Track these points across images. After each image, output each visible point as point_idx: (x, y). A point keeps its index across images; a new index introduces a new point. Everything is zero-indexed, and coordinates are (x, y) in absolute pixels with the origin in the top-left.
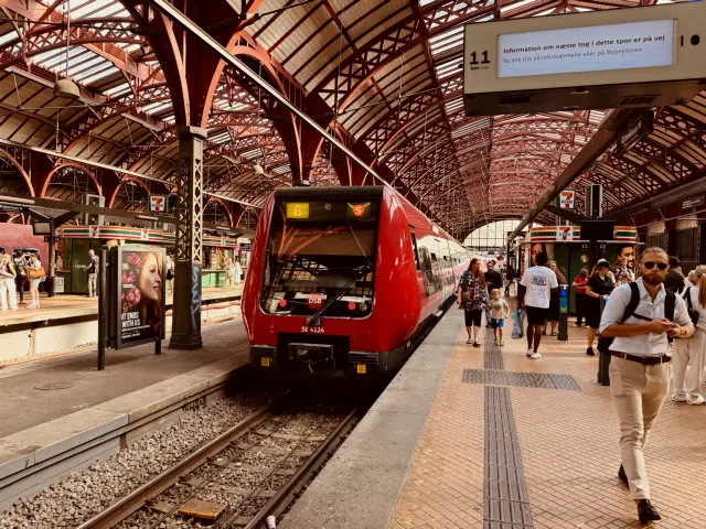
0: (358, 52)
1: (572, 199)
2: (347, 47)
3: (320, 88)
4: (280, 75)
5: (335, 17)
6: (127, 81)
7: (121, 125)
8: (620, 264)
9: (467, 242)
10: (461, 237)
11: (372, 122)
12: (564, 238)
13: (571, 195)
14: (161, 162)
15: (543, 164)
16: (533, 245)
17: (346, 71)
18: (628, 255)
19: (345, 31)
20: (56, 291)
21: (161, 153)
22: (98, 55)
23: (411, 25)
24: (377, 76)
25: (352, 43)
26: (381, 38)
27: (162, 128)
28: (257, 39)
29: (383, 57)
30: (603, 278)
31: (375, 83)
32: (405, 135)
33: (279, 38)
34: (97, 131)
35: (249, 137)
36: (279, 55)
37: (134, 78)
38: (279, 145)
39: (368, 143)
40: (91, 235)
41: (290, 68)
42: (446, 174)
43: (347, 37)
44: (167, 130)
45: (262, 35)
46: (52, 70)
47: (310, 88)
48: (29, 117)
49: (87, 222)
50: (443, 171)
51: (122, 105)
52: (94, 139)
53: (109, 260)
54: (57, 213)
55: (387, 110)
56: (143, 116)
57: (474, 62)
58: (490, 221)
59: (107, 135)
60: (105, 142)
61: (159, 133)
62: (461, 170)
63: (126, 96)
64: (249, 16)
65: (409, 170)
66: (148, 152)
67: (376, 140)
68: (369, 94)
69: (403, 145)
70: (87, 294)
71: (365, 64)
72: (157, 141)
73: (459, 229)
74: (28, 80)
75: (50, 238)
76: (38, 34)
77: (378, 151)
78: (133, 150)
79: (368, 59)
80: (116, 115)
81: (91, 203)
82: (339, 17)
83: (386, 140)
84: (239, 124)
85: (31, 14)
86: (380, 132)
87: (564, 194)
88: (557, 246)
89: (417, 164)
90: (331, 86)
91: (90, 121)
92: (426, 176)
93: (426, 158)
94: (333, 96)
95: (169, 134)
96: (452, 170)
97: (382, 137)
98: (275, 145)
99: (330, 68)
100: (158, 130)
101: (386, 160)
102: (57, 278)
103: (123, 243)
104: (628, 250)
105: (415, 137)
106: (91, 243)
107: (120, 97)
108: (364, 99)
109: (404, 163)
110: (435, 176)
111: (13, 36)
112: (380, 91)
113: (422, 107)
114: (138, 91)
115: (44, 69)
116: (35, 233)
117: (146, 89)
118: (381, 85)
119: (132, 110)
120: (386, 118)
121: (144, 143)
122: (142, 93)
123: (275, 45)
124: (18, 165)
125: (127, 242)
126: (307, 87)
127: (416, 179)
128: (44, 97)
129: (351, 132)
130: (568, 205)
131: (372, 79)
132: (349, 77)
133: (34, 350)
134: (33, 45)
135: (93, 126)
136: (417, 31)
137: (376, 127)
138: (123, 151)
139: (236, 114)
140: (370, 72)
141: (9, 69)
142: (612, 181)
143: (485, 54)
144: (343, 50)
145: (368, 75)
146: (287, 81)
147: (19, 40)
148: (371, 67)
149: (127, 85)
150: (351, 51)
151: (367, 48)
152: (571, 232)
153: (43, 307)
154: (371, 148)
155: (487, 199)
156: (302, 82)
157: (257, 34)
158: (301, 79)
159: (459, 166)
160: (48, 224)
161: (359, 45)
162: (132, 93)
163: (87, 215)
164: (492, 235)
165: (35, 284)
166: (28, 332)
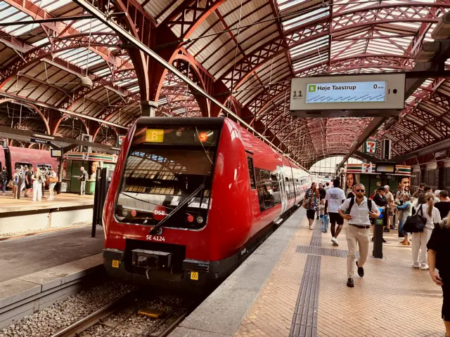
0: (246, 57)
1: (374, 147)
2: (240, 54)
3: (223, 77)
4: (200, 70)
5: (233, 37)
6: (108, 67)
7: (103, 92)
8: (400, 188)
9: (312, 169)
10: (307, 166)
11: (253, 96)
12: (367, 171)
13: (373, 145)
14: (124, 115)
15: (360, 123)
16: (348, 174)
17: (239, 68)
18: (405, 183)
19: (239, 45)
20: (62, 190)
21: (125, 109)
22: (93, 52)
23: (278, 42)
24: (257, 70)
25: (242, 52)
26: (260, 49)
27: (127, 94)
28: (188, 50)
29: (261, 60)
30: (381, 197)
31: (256, 74)
32: (273, 103)
33: (200, 49)
34: (89, 95)
35: (179, 101)
36: (200, 58)
37: (113, 65)
38: (196, 106)
39: (250, 108)
40: (83, 158)
41: (206, 66)
42: (298, 127)
43: (240, 48)
44: (129, 96)
45: (191, 48)
46: (65, 60)
47: (217, 77)
48: (50, 87)
49: (81, 151)
50: (297, 125)
51: (104, 80)
52: (86, 100)
53: (101, 176)
54: (65, 145)
55: (263, 89)
56: (116, 87)
57: (295, 96)
58: (327, 156)
59: (94, 98)
60: (92, 102)
61: (125, 98)
62: (308, 125)
63: (107, 75)
64: (185, 40)
65: (276, 124)
66: (118, 109)
67: (255, 107)
68: (252, 80)
69: (272, 109)
70: (79, 193)
71: (250, 63)
72: (124, 102)
73: (307, 161)
74: (52, 65)
75: (60, 159)
76: (60, 40)
77: (256, 114)
78: (109, 107)
79: (252, 60)
80: (100, 87)
81: (84, 140)
82: (236, 38)
83: (261, 107)
84: (173, 94)
85: (57, 29)
86: (258, 102)
87: (369, 144)
88: (362, 176)
89: (280, 121)
90: (229, 76)
91: (85, 90)
92: (286, 128)
93: (286, 117)
94: (230, 82)
95: (131, 98)
96: (302, 125)
97: (259, 105)
98: (193, 106)
99: (229, 66)
100: (125, 96)
101: (261, 118)
102: (63, 183)
103: (102, 163)
104: (406, 180)
105: (279, 105)
106: (83, 163)
107: (104, 76)
108: (248, 83)
109: (272, 121)
110: (292, 128)
111: (46, 40)
112: (258, 79)
113: (284, 88)
114: (114, 73)
115: (61, 59)
116: (52, 156)
117: (119, 72)
118: (259, 75)
119: (110, 84)
120: (262, 94)
121: (115, 104)
122: (116, 74)
123: (198, 53)
124: (41, 114)
125: (105, 163)
126: (215, 76)
127: (279, 130)
128: (60, 75)
129: (240, 101)
130: (371, 151)
131: (255, 72)
132: (240, 71)
133: (50, 225)
134: (57, 46)
135: (87, 93)
136: (281, 45)
137: (255, 99)
138: (103, 107)
139: (171, 88)
140: (253, 69)
141: (41, 60)
142: (404, 135)
143: (300, 92)
144: (238, 55)
145: (251, 70)
146: (204, 73)
147: (49, 43)
148: (253, 66)
149: (108, 69)
150: (242, 56)
151: (252, 54)
152: (371, 167)
153: (56, 200)
154: (252, 111)
155: (325, 143)
156: (212, 74)
157: (188, 48)
158: (212, 72)
159: (307, 123)
160: (60, 151)
161: (247, 53)
162: (111, 74)
163: (82, 146)
164: (328, 165)
165: (52, 186)
166: (47, 214)
